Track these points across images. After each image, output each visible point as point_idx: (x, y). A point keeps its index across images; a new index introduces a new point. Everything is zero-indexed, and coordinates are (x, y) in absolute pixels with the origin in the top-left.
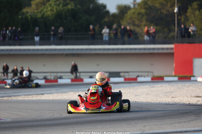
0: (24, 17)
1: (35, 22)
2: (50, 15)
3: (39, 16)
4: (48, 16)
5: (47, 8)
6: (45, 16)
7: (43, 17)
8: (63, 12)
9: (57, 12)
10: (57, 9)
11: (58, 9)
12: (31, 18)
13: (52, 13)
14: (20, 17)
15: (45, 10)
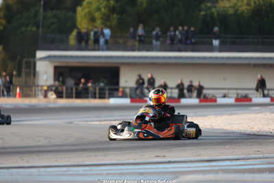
0: (209, 12)
1: (224, 20)
2: (246, 11)
3: (231, 11)
4: (243, 13)
5: (242, 1)
6: (239, 12)
7: (235, 13)
8: (264, 8)
9: (255, 7)
10: (255, 2)
11: (257, 2)
12: (218, 14)
13: (248, 8)
14: (203, 13)
15: (239, 4)
